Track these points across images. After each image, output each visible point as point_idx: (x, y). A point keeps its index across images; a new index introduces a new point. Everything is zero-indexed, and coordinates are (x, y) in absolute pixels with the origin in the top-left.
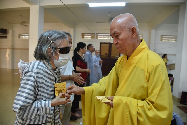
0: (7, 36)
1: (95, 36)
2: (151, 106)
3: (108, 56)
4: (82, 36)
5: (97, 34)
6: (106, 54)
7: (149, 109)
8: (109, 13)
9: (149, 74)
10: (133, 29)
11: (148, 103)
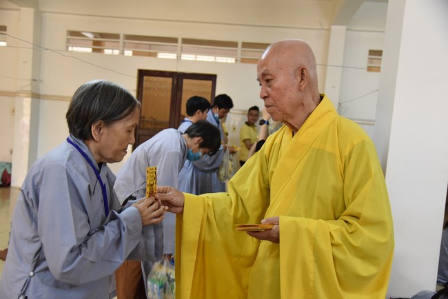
2: (355, 226)
9: (344, 161)
10: (302, 70)
11: (346, 222)
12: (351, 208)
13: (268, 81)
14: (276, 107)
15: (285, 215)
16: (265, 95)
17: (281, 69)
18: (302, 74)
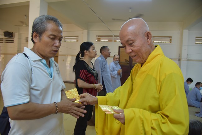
0: (13, 40)
1: (113, 38)
2: (166, 120)
3: (128, 63)
4: (98, 39)
5: (115, 36)
6: (126, 60)
7: (163, 123)
8: (130, 8)
9: (160, 83)
11: (162, 116)
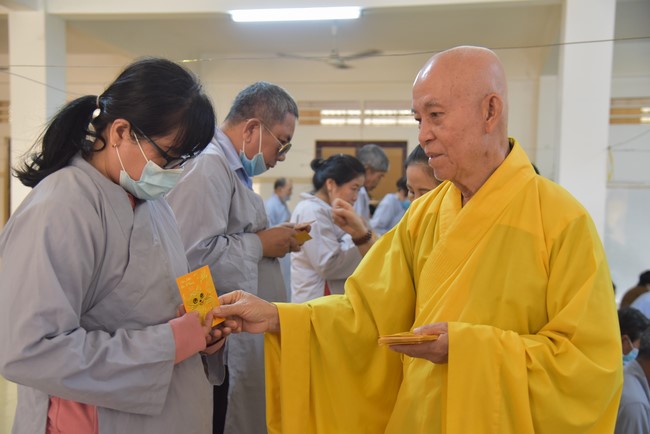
2: (565, 345)
9: (550, 247)
10: (491, 100)
11: (551, 339)
12: (560, 319)
13: (434, 114)
14: (447, 155)
15: (455, 320)
16: (429, 137)
17: (459, 97)
18: (491, 106)
